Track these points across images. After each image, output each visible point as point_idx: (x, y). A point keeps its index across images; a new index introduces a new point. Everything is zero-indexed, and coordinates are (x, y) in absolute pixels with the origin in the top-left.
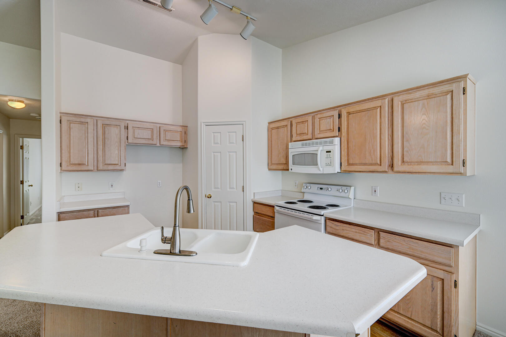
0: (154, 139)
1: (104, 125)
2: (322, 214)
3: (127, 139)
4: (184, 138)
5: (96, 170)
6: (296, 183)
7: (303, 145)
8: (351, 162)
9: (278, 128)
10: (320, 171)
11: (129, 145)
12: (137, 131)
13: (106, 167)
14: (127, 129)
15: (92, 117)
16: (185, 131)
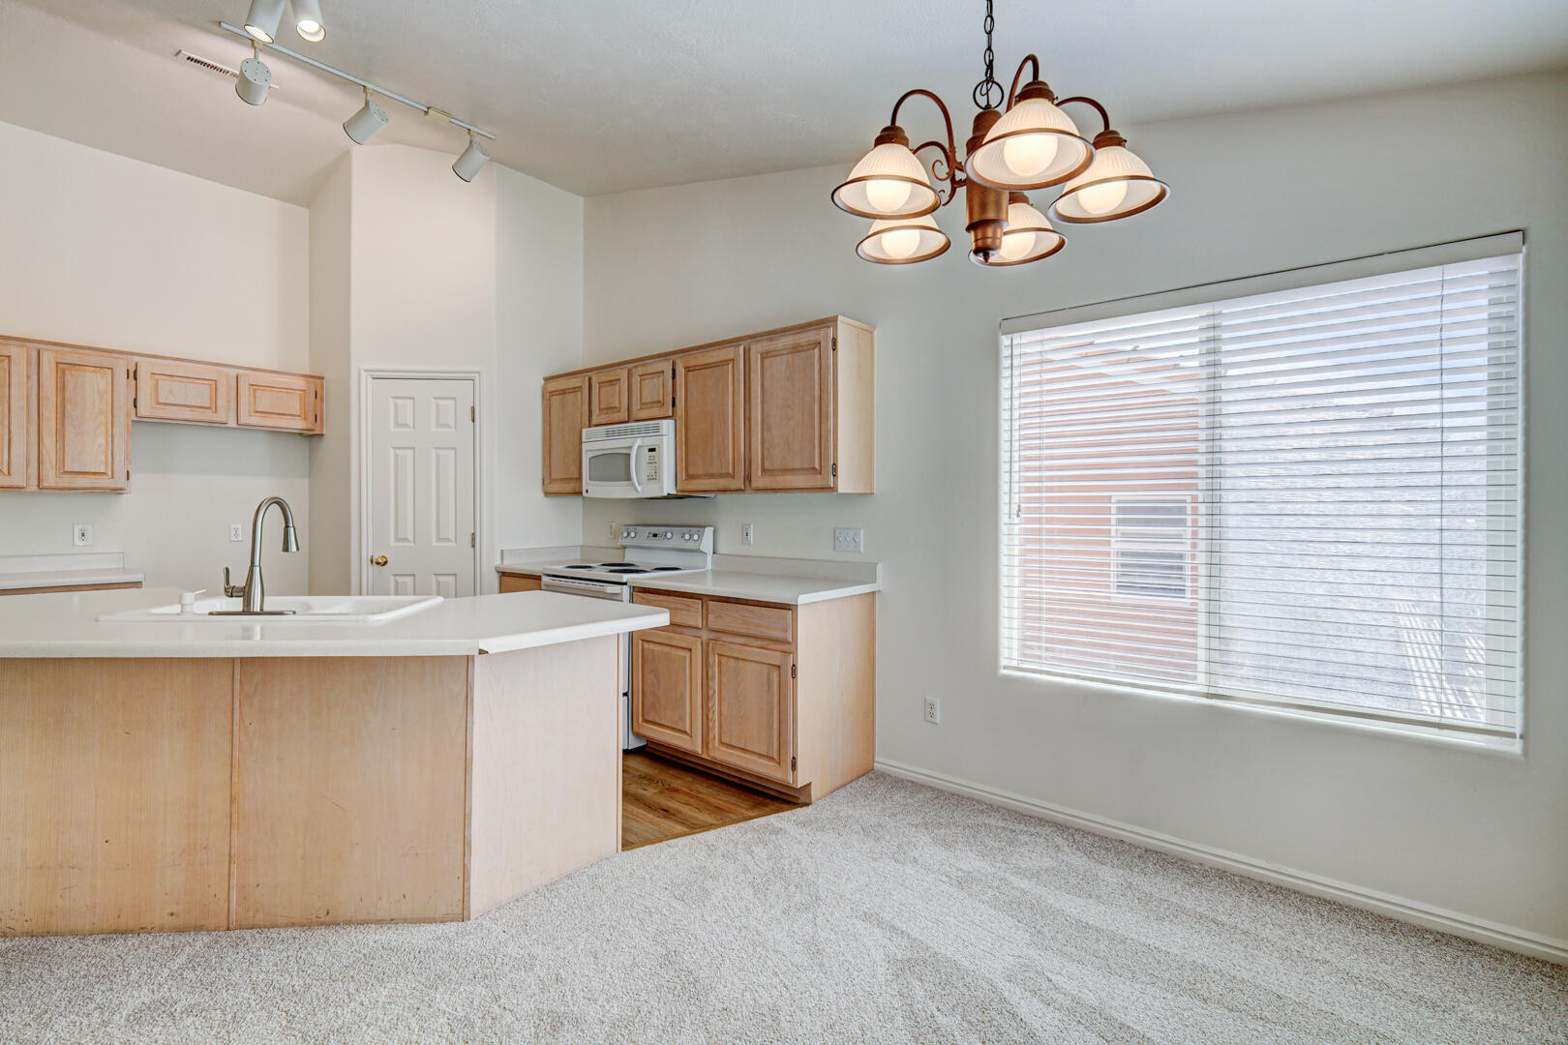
0: (219, 408)
1: (61, 366)
2: (624, 581)
3: (135, 407)
4: (312, 409)
5: (36, 488)
7: (607, 434)
8: (693, 471)
9: (563, 392)
10: (637, 491)
11: (139, 422)
12: (165, 385)
13: (66, 481)
14: (136, 379)
15: (24, 343)
16: (317, 390)
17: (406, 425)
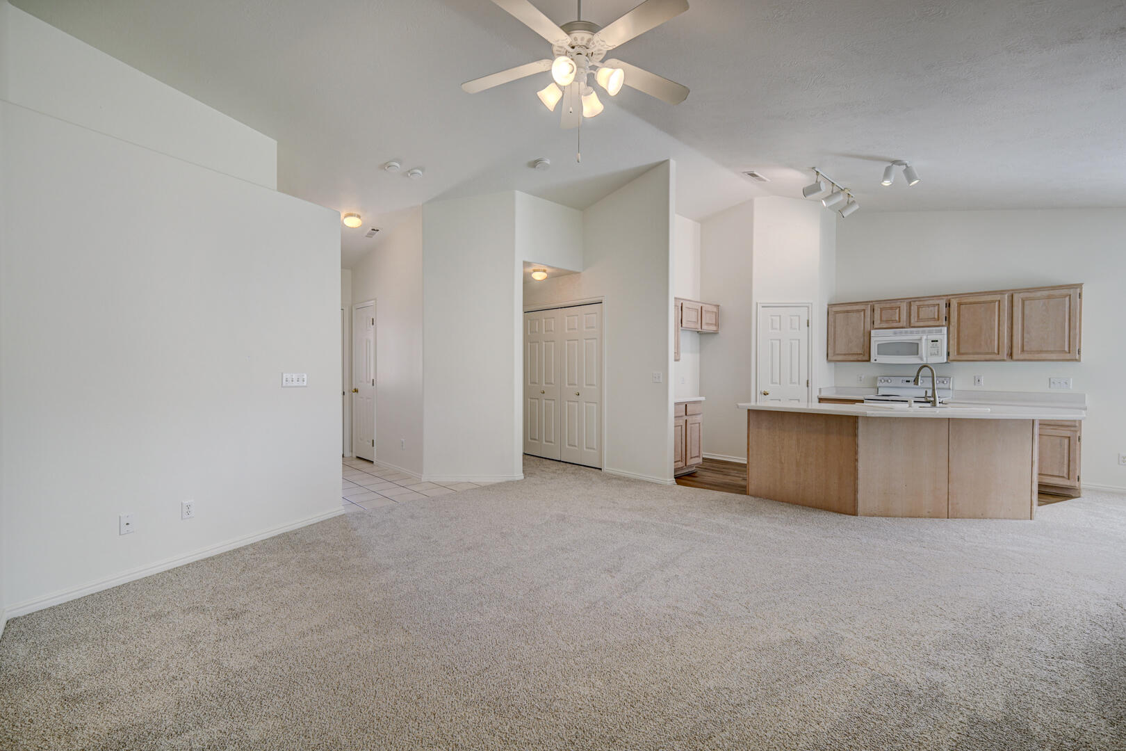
0: (698, 322)
3: (681, 323)
4: (716, 321)
6: (861, 378)
7: (895, 333)
8: (962, 351)
9: (848, 312)
10: (922, 360)
11: (681, 330)
12: (688, 312)
14: (682, 310)
16: (717, 312)
17: (776, 329)
